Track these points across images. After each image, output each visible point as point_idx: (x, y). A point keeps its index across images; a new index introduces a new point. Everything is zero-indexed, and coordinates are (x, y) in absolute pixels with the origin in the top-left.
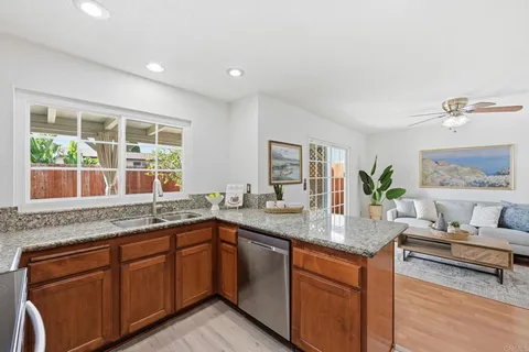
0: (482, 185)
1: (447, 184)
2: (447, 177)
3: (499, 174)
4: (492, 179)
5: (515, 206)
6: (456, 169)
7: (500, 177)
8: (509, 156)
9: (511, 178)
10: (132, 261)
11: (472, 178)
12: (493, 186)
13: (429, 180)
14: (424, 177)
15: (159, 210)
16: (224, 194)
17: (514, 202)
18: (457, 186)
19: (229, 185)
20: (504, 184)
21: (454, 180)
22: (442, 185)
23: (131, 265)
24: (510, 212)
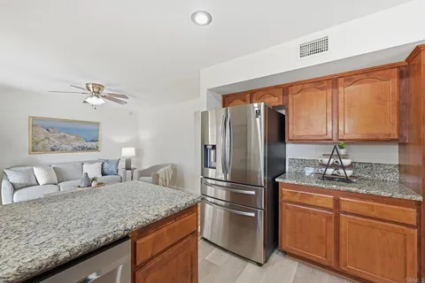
0: (83, 149)
1: (58, 150)
2: (57, 142)
3: (92, 141)
4: (89, 145)
5: (107, 161)
6: (65, 137)
7: (93, 143)
8: (98, 130)
9: (99, 144)
11: (77, 144)
12: (90, 149)
13: (39, 146)
14: (35, 143)
17: (106, 159)
18: (66, 151)
20: (96, 148)
21: (63, 146)
22: (53, 150)
24: (106, 165)
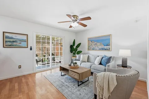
0: (103, 49)
2: (94, 46)
3: (107, 45)
4: (106, 47)
6: (96, 44)
9: (110, 47)
11: (100, 47)
13: (90, 48)
20: (109, 49)
21: (96, 48)
22: (93, 49)
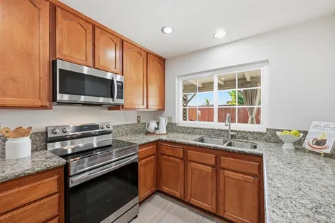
10: (194, 162)
15: (232, 136)
16: (306, 133)
19: (314, 123)
23: (192, 163)
